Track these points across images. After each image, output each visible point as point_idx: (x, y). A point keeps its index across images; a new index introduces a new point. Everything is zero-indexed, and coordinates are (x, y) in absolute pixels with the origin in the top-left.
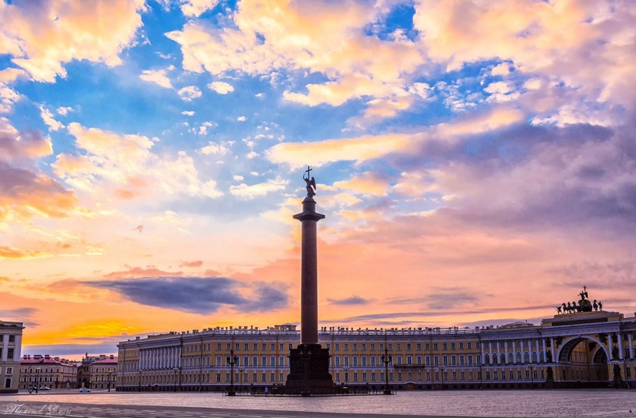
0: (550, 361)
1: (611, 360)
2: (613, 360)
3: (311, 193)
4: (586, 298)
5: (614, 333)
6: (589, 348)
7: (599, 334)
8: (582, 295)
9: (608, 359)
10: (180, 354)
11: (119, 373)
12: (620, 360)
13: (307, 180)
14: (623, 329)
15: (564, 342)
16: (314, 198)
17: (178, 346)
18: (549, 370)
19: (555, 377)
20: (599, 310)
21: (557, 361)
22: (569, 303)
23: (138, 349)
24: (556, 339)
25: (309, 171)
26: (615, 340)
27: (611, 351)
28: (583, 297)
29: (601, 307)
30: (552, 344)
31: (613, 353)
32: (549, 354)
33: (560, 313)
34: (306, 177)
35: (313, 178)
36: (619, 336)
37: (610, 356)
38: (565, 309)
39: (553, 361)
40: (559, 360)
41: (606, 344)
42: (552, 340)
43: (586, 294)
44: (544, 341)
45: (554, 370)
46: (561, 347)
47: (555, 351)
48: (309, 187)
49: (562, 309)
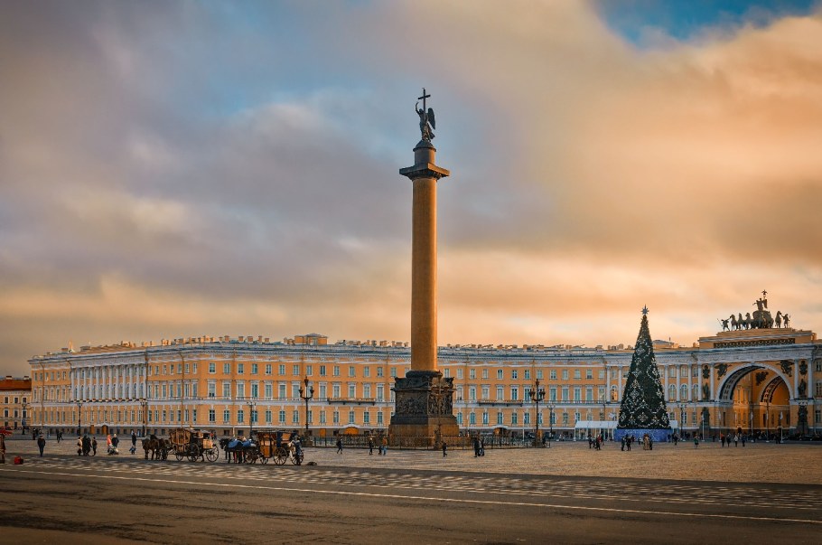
0: (707, 398)
1: (795, 399)
2: (798, 399)
3: (428, 135)
4: (764, 309)
5: (803, 362)
6: (755, 382)
7: (782, 361)
8: (759, 303)
9: (792, 398)
10: (145, 378)
11: (35, 406)
12: (809, 399)
13: (421, 113)
14: (816, 354)
15: (730, 372)
16: (432, 142)
17: (140, 365)
18: (705, 411)
19: (712, 421)
20: (782, 326)
21: (717, 399)
22: (740, 315)
23: (68, 368)
24: (716, 368)
25: (424, 97)
26: (803, 372)
27: (796, 387)
28: (760, 307)
29: (786, 323)
30: (711, 374)
31: (799, 389)
32: (706, 390)
33: (726, 329)
34: (420, 107)
35: (430, 110)
36: (810, 366)
37: (794, 393)
38: (734, 323)
39: (712, 398)
40: (720, 397)
41: (790, 376)
42: (712, 369)
43: (765, 302)
44: (700, 370)
45: (711, 412)
46: (724, 378)
47: (715, 384)
48: (423, 125)
49: (729, 324)
